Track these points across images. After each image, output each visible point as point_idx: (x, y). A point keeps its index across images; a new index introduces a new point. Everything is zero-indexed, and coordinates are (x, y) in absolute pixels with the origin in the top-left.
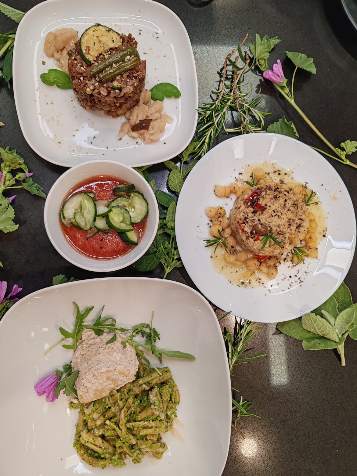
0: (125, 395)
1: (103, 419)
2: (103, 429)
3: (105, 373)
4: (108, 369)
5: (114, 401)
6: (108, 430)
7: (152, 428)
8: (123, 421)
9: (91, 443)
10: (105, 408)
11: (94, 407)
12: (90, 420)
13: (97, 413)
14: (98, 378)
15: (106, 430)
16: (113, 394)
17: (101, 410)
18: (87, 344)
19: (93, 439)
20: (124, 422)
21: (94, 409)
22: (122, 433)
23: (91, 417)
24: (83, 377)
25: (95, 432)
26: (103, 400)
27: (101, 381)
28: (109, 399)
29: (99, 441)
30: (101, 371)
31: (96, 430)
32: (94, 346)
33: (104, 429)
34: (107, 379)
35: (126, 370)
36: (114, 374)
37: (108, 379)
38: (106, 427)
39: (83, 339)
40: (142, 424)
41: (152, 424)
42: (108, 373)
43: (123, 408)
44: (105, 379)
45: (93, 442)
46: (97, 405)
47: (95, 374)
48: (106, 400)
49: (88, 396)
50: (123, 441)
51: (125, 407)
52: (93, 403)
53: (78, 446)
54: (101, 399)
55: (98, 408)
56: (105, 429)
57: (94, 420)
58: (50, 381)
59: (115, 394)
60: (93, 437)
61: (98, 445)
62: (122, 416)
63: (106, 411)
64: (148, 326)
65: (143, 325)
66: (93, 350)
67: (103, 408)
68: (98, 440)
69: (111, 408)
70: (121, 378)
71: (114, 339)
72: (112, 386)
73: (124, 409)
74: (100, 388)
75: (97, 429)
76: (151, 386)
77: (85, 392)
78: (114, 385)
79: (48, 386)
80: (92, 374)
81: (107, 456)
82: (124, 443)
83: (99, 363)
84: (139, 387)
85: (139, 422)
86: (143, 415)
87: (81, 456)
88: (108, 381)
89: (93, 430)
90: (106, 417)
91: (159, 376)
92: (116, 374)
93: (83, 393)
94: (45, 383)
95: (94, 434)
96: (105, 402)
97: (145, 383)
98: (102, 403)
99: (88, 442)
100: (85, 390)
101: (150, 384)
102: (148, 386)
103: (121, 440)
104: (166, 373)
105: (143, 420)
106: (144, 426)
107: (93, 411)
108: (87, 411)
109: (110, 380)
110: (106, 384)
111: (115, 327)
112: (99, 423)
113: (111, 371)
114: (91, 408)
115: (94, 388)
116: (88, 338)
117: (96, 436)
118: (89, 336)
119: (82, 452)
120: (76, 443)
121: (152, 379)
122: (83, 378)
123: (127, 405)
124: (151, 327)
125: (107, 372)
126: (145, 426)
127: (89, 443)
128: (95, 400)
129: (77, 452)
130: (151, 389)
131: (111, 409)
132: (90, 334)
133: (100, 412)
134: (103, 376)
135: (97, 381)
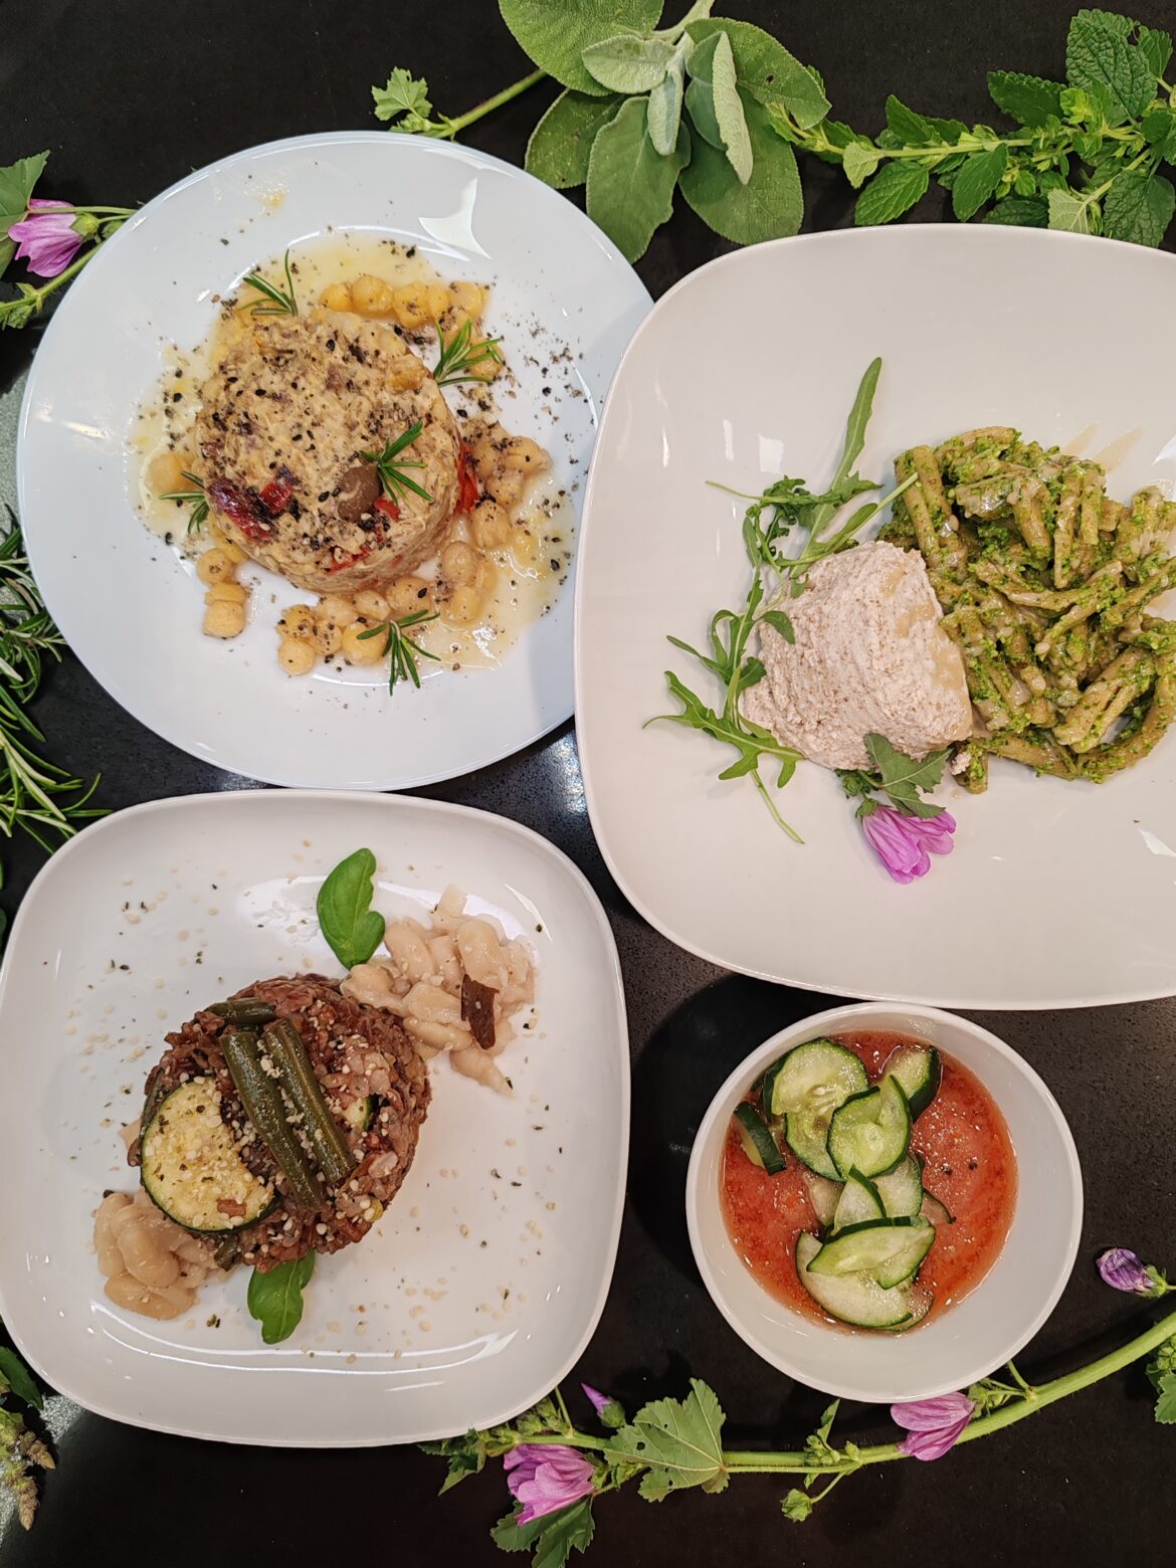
0: (965, 592)
1: (1029, 668)
2: (1061, 673)
3: (885, 638)
4: (872, 623)
5: (979, 625)
6: (1068, 655)
7: (1080, 509)
8: (1046, 599)
9: (1099, 717)
10: (996, 659)
11: (987, 698)
12: (1028, 716)
13: (1008, 689)
14: (898, 663)
15: (1066, 659)
16: (956, 625)
17: (1002, 677)
18: (786, 710)
19: (1087, 708)
20: (1050, 596)
21: (994, 697)
22: (1081, 604)
23: (1018, 712)
24: (889, 713)
25: (1067, 704)
26: (973, 663)
27: (910, 655)
28: (968, 645)
29: (1099, 691)
30: (876, 647)
31: (1060, 700)
32: (793, 684)
33: (1061, 669)
34: (906, 635)
35: (885, 570)
36: (891, 609)
37: (904, 632)
38: (1056, 662)
39: (770, 726)
40: (1062, 537)
41: (1069, 503)
42: (885, 628)
43: (1004, 597)
44: (904, 642)
45: (1097, 711)
46: (983, 687)
47: (883, 669)
48: (970, 655)
49: (951, 708)
50: (1107, 602)
51: (1002, 589)
52: (977, 702)
53: (1101, 764)
54: (969, 671)
55: (995, 686)
56: (1063, 666)
57: (1030, 702)
58: (886, 830)
59: (957, 618)
60: (1081, 709)
61: (1109, 695)
62: (1029, 598)
63: (1008, 660)
64: (754, 512)
65: (750, 529)
66: (807, 687)
67: (996, 668)
68: (1094, 693)
69: (999, 643)
70: (909, 593)
71: (780, 622)
72: (930, 625)
73: (1007, 593)
74: (930, 664)
75: (1060, 696)
76: (947, 510)
77: (938, 714)
78: (927, 619)
79: (904, 835)
80: (882, 681)
81: (1147, 671)
82: (1114, 603)
83: (849, 656)
84: (944, 550)
85: (1057, 547)
86: (1034, 530)
87: (1134, 756)
88: (911, 635)
89: (1061, 711)
90: (1024, 659)
91: (918, 485)
92: (891, 602)
93: (938, 719)
94: (891, 845)
95: (1072, 707)
96: (977, 657)
97: (937, 529)
98: (979, 669)
99: (1093, 727)
100: (932, 711)
101: (939, 512)
102: (947, 518)
103: (1103, 610)
104: (912, 463)
105: (1051, 530)
106: (1072, 532)
107: (1001, 703)
108: (999, 720)
109: (910, 626)
110: (919, 643)
111: (744, 619)
112: (1039, 683)
113: (879, 616)
114: (989, 707)
115: (928, 682)
116: (770, 710)
117: (1079, 702)
118: (763, 708)
119: (1122, 753)
120: (1093, 773)
121: (927, 505)
122: (893, 715)
123: (997, 582)
124: (758, 503)
125: (881, 630)
126: (1070, 527)
127: (1097, 723)
128: (965, 689)
129: (1119, 769)
130: (957, 510)
131: (1003, 641)
132: (756, 703)
133: (1006, 680)
134: (894, 645)
135: (905, 667)
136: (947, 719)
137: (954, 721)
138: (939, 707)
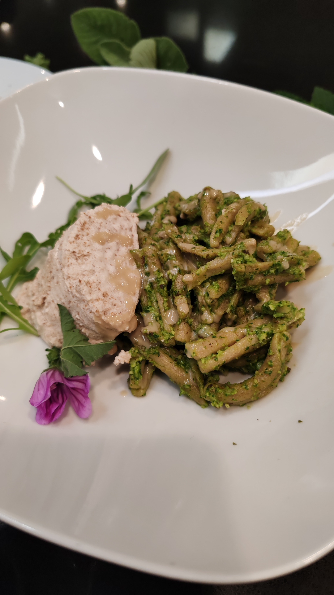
1: (180, 296)
3: (83, 235)
11: (149, 311)
12: (173, 332)
13: (165, 310)
15: (206, 298)
16: (143, 257)
17: (162, 302)
19: (214, 337)
20: (202, 248)
21: (155, 313)
22: (222, 258)
23: (167, 328)
26: (146, 287)
27: (98, 255)
28: (147, 273)
31: (200, 332)
33: (203, 306)
34: (103, 243)
37: (100, 241)
38: (200, 299)
42: (86, 231)
43: (177, 246)
44: (97, 246)
46: (149, 304)
48: (147, 281)
51: (176, 240)
53: (220, 391)
54: (143, 290)
55: (158, 306)
56: (205, 303)
57: (177, 323)
59: (143, 251)
60: (210, 337)
62: (189, 247)
64: (78, 204)
67: (161, 294)
68: (224, 331)
72: (124, 250)
74: (112, 269)
77: (102, 298)
85: (216, 222)
86: (208, 215)
88: (106, 246)
89: (200, 339)
91: (165, 203)
93: (100, 302)
97: (162, 219)
98: (150, 292)
99: (216, 353)
100: (98, 294)
101: (167, 212)
102: (169, 215)
105: (218, 217)
106: (230, 219)
107: (157, 318)
109: (107, 241)
110: (109, 254)
112: (184, 308)
114: (149, 318)
115: (103, 277)
117: (212, 335)
120: (214, 397)
123: (174, 236)
124: (83, 200)
126: (230, 215)
127: (220, 352)
128: (135, 300)
131: (171, 278)
133: (166, 304)
134: (88, 243)
135: (90, 259)
136: (108, 306)
137: (114, 310)
138: (105, 295)
